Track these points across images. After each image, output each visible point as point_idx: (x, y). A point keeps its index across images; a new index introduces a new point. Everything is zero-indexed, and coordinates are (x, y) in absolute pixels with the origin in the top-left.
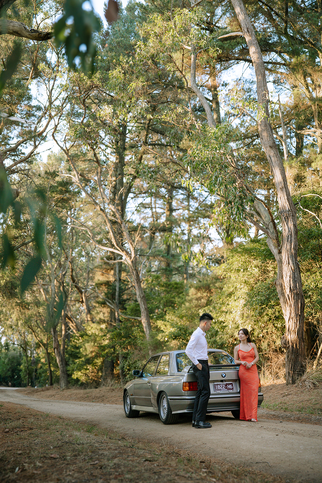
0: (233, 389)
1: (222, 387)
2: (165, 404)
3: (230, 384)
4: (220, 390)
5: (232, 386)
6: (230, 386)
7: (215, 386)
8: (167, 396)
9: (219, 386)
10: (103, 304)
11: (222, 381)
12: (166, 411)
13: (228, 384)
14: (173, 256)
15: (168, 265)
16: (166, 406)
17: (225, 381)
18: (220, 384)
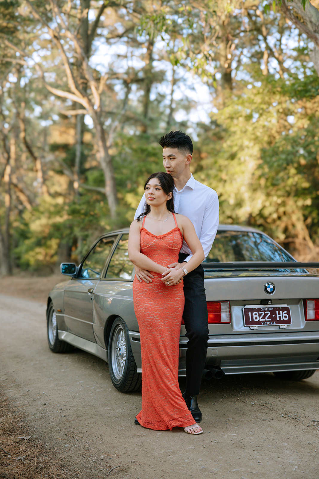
0: (289, 321)
1: (264, 317)
2: (121, 344)
3: (283, 309)
4: (259, 323)
5: (288, 313)
6: (282, 315)
7: (246, 312)
8: (126, 330)
9: (256, 315)
10: (60, 172)
11: (264, 302)
12: (123, 362)
13: (279, 310)
14: (151, 120)
15: (144, 132)
16: (123, 350)
17: (272, 301)
18: (259, 310)
